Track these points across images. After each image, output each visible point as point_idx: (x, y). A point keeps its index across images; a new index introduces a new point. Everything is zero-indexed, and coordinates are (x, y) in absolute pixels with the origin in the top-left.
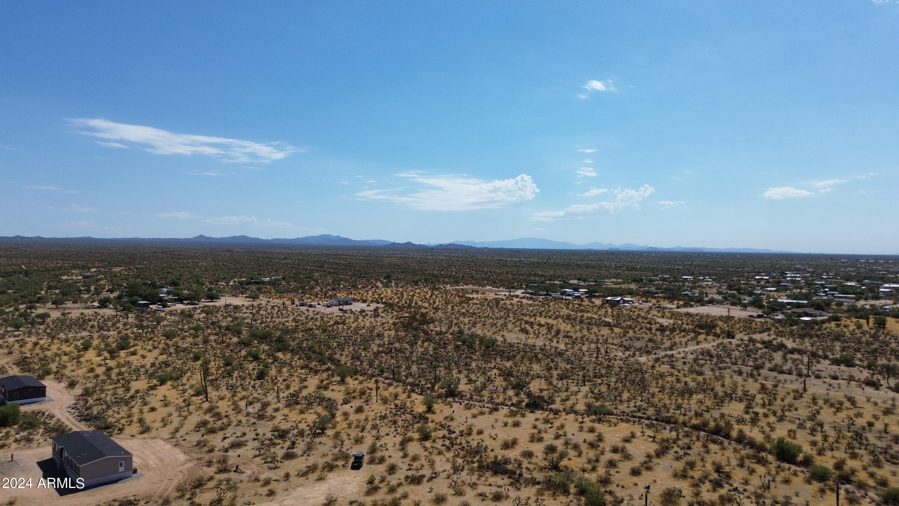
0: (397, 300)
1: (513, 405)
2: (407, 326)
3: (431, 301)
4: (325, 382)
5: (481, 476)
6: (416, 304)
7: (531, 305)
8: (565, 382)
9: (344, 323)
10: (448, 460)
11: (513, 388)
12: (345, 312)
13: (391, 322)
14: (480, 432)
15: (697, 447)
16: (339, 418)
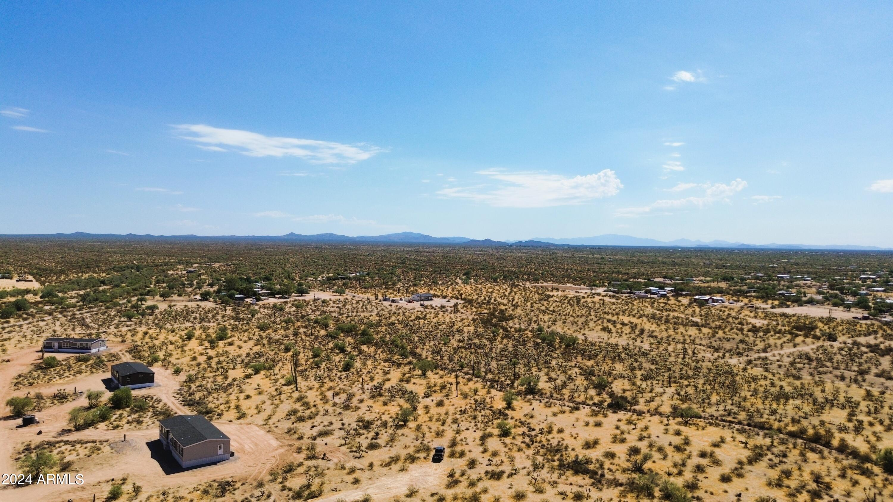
0: (476, 297)
1: (594, 404)
2: (486, 323)
3: (510, 298)
4: (407, 376)
5: (561, 475)
6: (495, 300)
7: (613, 304)
8: (649, 382)
9: (425, 318)
10: (528, 457)
11: (595, 387)
12: (426, 307)
13: (470, 318)
14: (560, 431)
15: (794, 455)
16: (420, 411)
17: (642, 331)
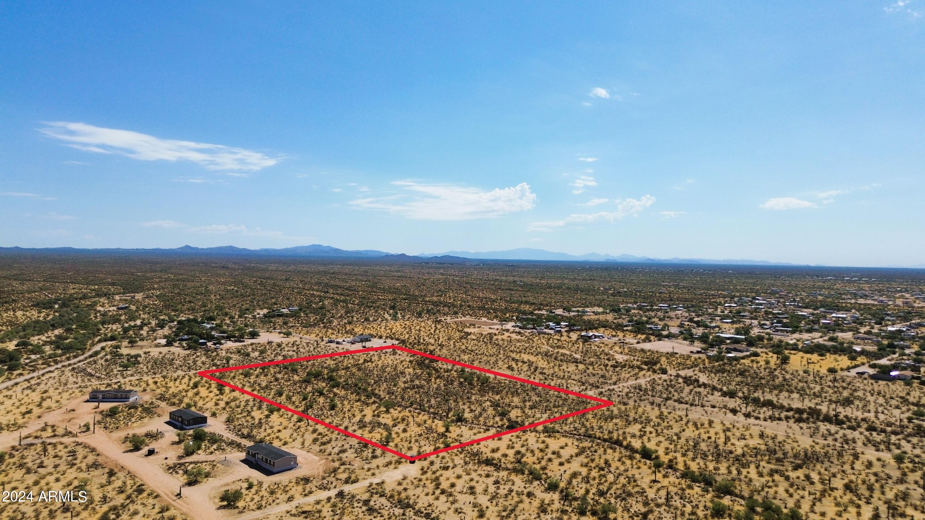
0: (407, 336)
1: (498, 427)
2: (420, 364)
3: (436, 337)
4: (376, 412)
6: (424, 340)
7: (518, 341)
8: (533, 410)
9: (371, 361)
10: (461, 459)
11: (499, 415)
13: (408, 359)
16: (394, 435)
17: (536, 369)
